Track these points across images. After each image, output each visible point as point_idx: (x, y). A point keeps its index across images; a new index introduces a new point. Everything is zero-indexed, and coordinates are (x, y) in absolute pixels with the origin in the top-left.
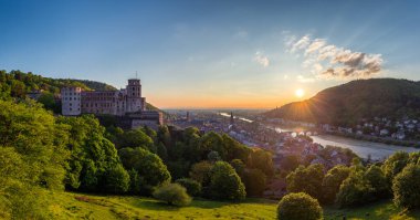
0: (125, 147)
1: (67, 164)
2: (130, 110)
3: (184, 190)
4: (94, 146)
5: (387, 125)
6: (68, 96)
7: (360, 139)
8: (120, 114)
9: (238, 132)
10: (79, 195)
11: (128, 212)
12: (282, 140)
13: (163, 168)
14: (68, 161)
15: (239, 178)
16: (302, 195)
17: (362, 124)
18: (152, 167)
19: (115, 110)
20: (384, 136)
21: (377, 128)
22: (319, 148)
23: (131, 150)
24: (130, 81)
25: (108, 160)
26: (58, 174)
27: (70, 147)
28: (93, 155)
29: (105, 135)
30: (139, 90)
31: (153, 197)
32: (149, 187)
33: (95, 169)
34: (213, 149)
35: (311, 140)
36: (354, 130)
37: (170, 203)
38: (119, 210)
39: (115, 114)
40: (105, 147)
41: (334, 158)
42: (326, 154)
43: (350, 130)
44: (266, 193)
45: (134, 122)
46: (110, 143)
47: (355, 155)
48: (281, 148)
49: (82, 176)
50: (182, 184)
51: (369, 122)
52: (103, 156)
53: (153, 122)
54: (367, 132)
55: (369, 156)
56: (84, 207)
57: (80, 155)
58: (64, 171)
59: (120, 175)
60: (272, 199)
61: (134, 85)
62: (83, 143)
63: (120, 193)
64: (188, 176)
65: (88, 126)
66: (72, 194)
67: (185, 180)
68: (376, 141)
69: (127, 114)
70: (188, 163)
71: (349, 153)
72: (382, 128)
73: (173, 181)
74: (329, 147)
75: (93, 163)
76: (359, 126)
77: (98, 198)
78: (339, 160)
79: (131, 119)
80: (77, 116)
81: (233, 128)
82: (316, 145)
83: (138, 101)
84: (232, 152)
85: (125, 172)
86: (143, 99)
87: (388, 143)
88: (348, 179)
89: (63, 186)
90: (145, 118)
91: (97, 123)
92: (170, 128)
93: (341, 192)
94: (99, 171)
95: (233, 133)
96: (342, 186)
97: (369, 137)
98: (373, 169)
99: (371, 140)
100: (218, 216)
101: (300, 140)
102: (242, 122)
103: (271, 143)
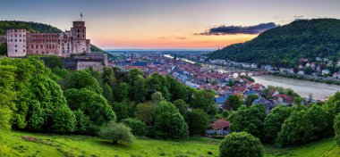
0: (70, 87)
1: (14, 105)
2: (75, 52)
3: (129, 129)
4: (40, 87)
5: (328, 65)
6: (14, 38)
7: (301, 78)
8: (65, 56)
9: (181, 72)
10: (26, 135)
11: (75, 152)
12: (224, 81)
13: (109, 108)
14: (15, 101)
15: (182, 118)
16: (243, 134)
17: (304, 64)
18: (97, 107)
19: (61, 51)
20: (326, 76)
21: (318, 68)
22: (261, 89)
23: (75, 90)
24: (75, 23)
25: (54, 101)
26: (5, 114)
27: (17, 88)
28: (38, 96)
29: (50, 76)
30: (84, 31)
31: (98, 136)
32: (95, 127)
33: (41, 110)
34: (158, 90)
35: (253, 81)
36: (296, 71)
37: (116, 141)
38: (66, 149)
39: (60, 55)
40: (50, 88)
41: (276, 98)
42: (267, 94)
43: (291, 71)
44: (208, 132)
45: (79, 64)
46: (56, 85)
47: (296, 95)
48: (223, 88)
49: (28, 117)
50: (127, 123)
51: (311, 62)
52: (49, 97)
53: (97, 64)
54: (309, 71)
55: (310, 96)
56: (31, 147)
57: (26, 96)
58: (10, 111)
59: (66, 116)
60: (214, 137)
61: (79, 27)
62: (29, 84)
63: (66, 133)
64: (132, 116)
65: (33, 66)
66: (19, 134)
67: (131, 120)
68: (317, 81)
69: (72, 55)
70: (133, 103)
71: (290, 93)
72: (323, 68)
73: (118, 121)
74: (270, 88)
75: (39, 104)
76: (300, 67)
77: (44, 138)
78: (281, 99)
79: (77, 61)
80: (23, 58)
81: (176, 70)
82: (258, 85)
83: (83, 43)
84: (175, 93)
85: (71, 113)
86: (88, 41)
87: (329, 83)
88: (290, 119)
89: (9, 127)
90: (90, 60)
91: (43, 64)
92: (115, 69)
93: (282, 131)
94: (46, 112)
95: (176, 74)
96: (284, 125)
97: (311, 77)
98: (315, 108)
99: (312, 80)
100: (162, 155)
101: (241, 81)
102: (185, 63)
103: (213, 84)
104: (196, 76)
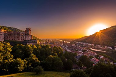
2: (26, 39)
8: (22, 41)
24: (26, 29)
30: (30, 32)
39: (20, 40)
48: (80, 53)
61: (28, 30)
69: (25, 41)
79: (27, 42)
81: (64, 45)
82: (94, 53)
83: (30, 36)
90: (32, 42)
101: (87, 50)
102: (67, 43)
103: (77, 51)
104: (70, 48)
